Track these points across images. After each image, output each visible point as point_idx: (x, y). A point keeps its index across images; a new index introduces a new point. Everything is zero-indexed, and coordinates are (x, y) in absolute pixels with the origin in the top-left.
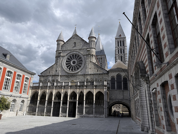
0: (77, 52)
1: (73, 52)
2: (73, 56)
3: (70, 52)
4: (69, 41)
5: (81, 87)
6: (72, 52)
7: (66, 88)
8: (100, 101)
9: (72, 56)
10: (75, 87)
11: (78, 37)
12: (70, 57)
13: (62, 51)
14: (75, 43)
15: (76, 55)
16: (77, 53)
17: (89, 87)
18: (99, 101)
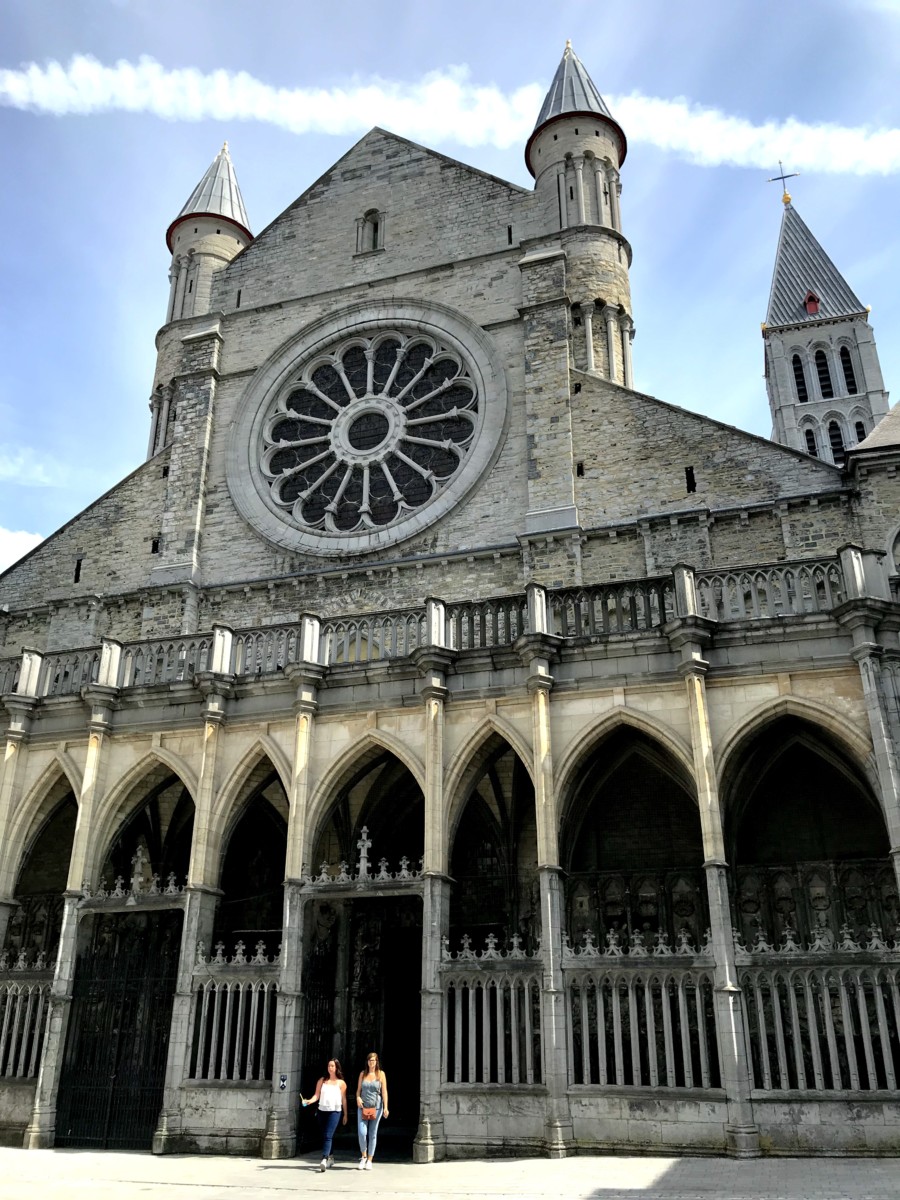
0: (399, 302)
1: (353, 309)
2: (354, 358)
3: (319, 324)
4: (302, 211)
5: (483, 679)
6: (334, 316)
7: (259, 715)
8: (783, 886)
9: (339, 366)
10: (397, 688)
11: (404, 158)
12: (323, 375)
13: (224, 320)
14: (373, 218)
15: (387, 350)
16: (407, 315)
17: (608, 668)
18: (770, 881)
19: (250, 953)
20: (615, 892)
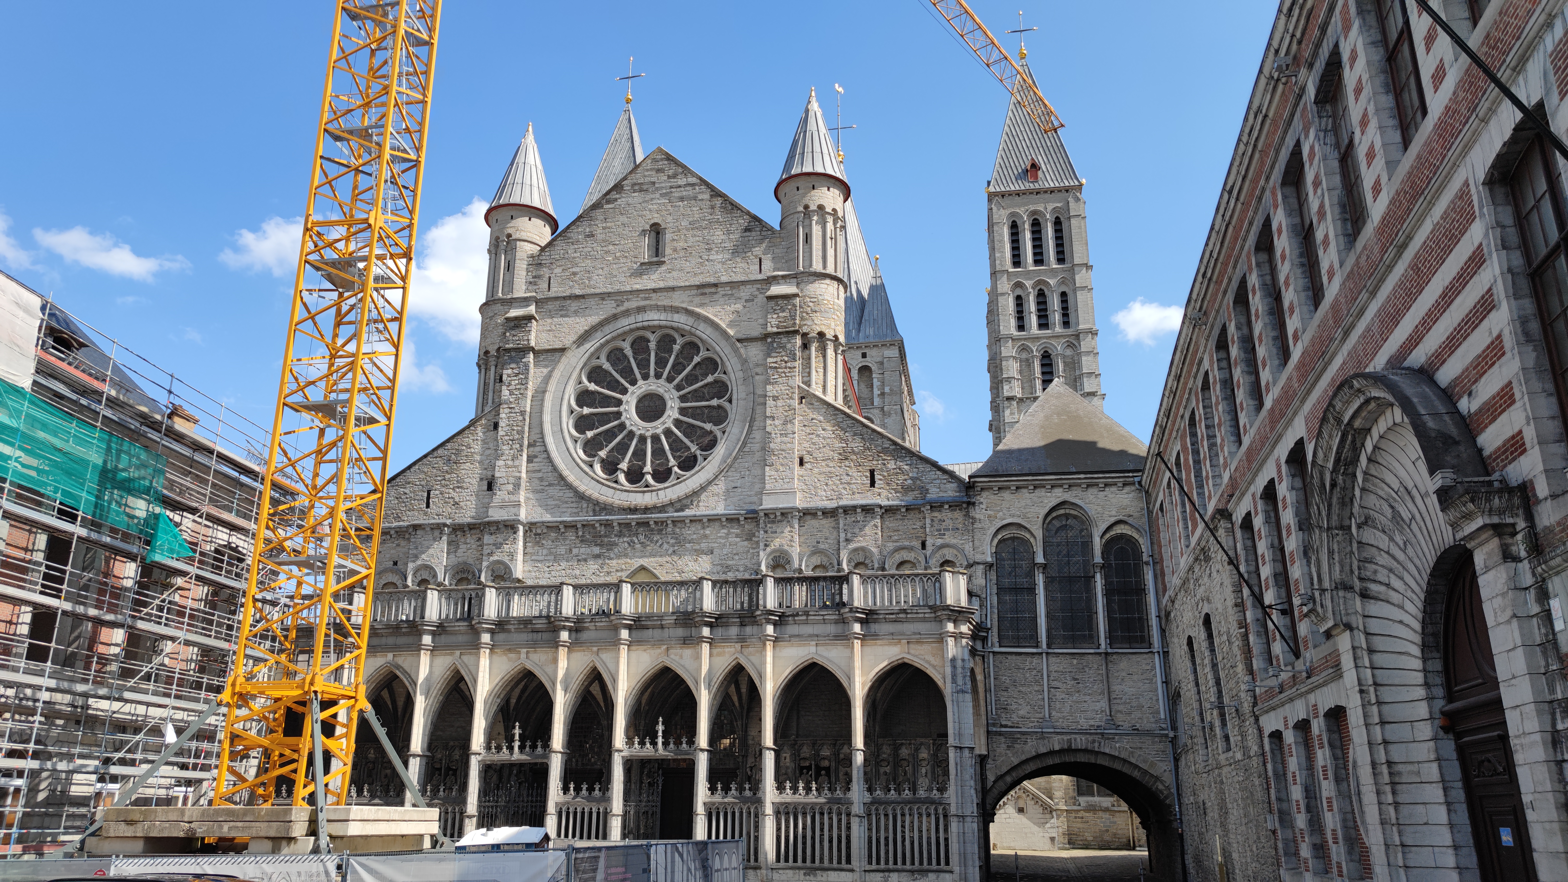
0: (676, 310)
1: (640, 310)
2: (639, 345)
3: (615, 317)
6: (627, 313)
7: (592, 642)
8: (904, 752)
9: (629, 352)
11: (682, 181)
12: (616, 356)
14: (656, 231)
15: (666, 342)
16: (681, 320)
17: (807, 630)
18: (896, 748)
19: (591, 790)
20: (806, 751)
